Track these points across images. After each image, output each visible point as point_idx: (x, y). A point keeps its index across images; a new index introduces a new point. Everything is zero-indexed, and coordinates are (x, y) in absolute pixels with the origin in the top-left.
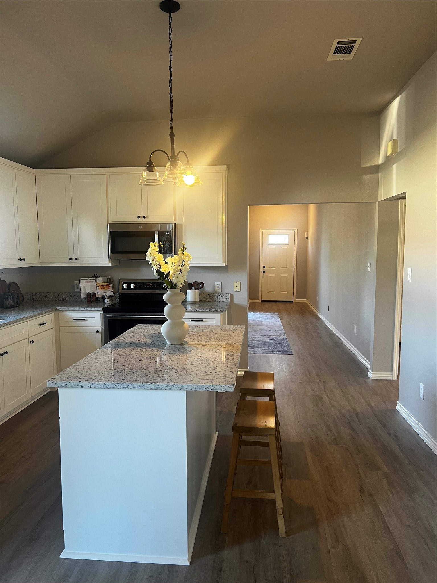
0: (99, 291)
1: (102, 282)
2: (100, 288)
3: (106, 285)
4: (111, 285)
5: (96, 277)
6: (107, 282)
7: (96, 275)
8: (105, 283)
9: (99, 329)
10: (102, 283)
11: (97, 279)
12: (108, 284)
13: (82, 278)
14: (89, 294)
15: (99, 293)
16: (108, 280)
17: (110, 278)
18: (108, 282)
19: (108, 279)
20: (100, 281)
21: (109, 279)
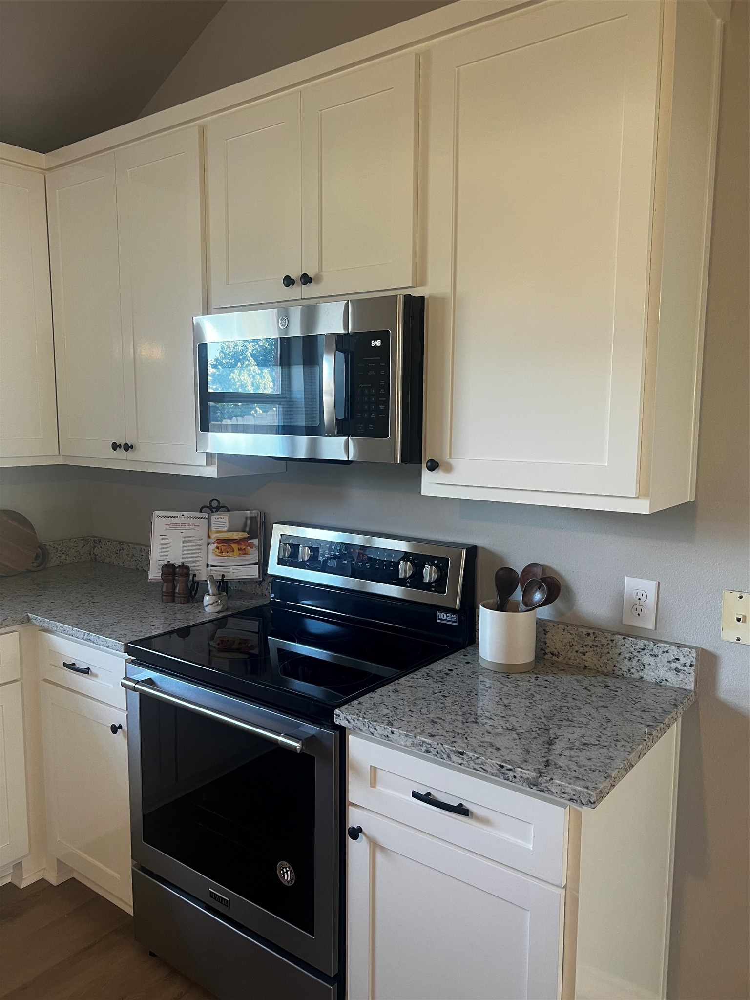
0: (213, 560)
1: (226, 528)
2: (217, 548)
3: (238, 541)
4: (255, 542)
5: (214, 508)
6: (244, 531)
7: (215, 504)
8: (235, 533)
9: (121, 718)
10: (228, 531)
11: (214, 518)
12: (246, 535)
13: (157, 513)
14: (170, 571)
15: (212, 566)
16: (249, 522)
17: (256, 517)
18: (247, 529)
19: (247, 518)
20: (221, 522)
21: (251, 518)
